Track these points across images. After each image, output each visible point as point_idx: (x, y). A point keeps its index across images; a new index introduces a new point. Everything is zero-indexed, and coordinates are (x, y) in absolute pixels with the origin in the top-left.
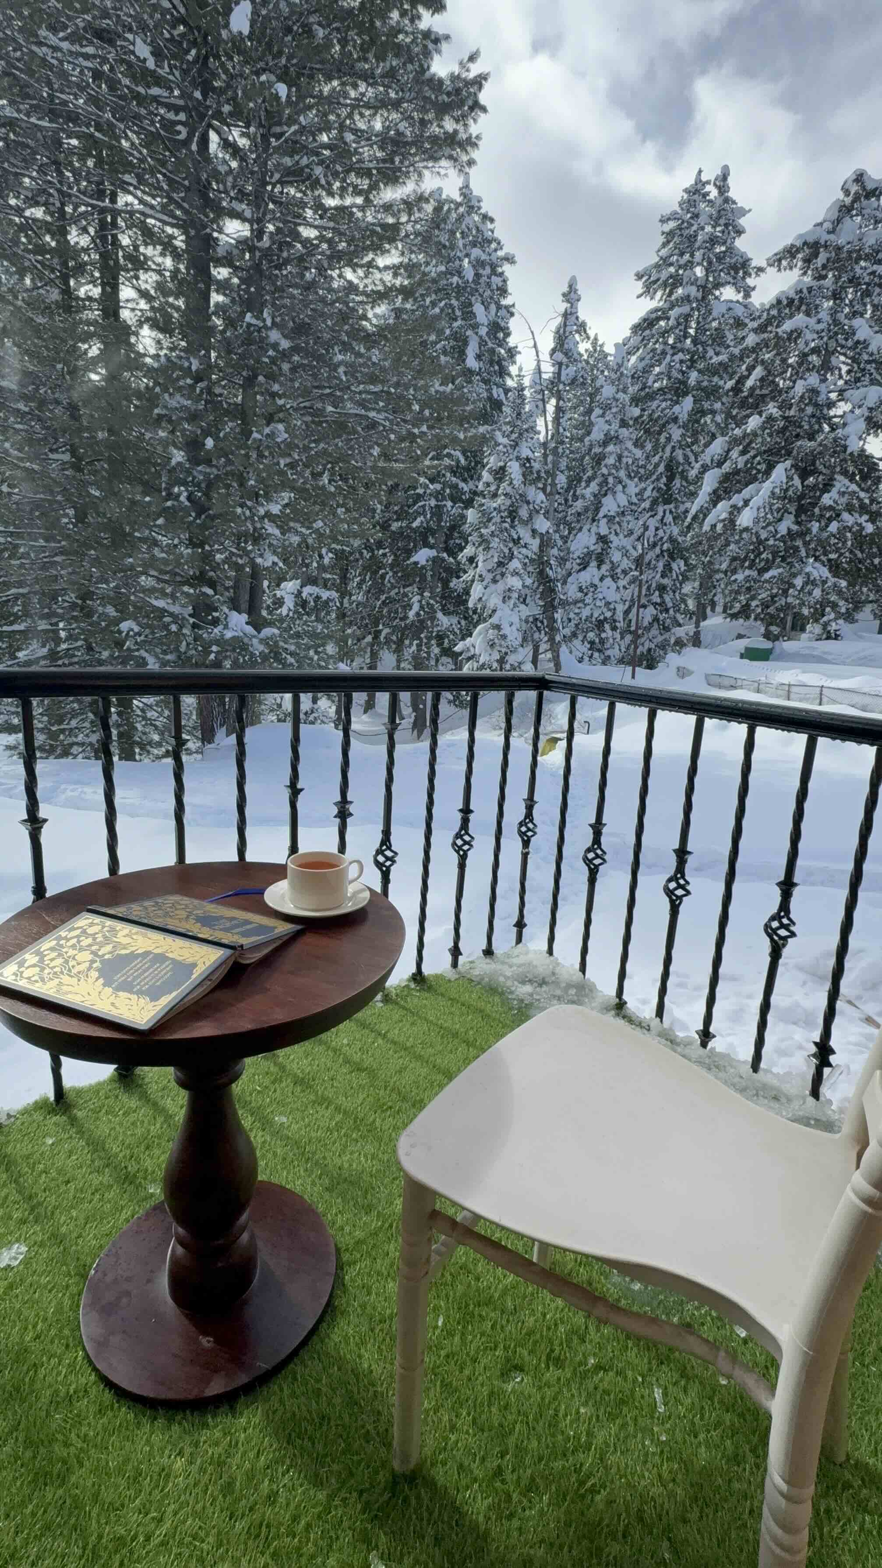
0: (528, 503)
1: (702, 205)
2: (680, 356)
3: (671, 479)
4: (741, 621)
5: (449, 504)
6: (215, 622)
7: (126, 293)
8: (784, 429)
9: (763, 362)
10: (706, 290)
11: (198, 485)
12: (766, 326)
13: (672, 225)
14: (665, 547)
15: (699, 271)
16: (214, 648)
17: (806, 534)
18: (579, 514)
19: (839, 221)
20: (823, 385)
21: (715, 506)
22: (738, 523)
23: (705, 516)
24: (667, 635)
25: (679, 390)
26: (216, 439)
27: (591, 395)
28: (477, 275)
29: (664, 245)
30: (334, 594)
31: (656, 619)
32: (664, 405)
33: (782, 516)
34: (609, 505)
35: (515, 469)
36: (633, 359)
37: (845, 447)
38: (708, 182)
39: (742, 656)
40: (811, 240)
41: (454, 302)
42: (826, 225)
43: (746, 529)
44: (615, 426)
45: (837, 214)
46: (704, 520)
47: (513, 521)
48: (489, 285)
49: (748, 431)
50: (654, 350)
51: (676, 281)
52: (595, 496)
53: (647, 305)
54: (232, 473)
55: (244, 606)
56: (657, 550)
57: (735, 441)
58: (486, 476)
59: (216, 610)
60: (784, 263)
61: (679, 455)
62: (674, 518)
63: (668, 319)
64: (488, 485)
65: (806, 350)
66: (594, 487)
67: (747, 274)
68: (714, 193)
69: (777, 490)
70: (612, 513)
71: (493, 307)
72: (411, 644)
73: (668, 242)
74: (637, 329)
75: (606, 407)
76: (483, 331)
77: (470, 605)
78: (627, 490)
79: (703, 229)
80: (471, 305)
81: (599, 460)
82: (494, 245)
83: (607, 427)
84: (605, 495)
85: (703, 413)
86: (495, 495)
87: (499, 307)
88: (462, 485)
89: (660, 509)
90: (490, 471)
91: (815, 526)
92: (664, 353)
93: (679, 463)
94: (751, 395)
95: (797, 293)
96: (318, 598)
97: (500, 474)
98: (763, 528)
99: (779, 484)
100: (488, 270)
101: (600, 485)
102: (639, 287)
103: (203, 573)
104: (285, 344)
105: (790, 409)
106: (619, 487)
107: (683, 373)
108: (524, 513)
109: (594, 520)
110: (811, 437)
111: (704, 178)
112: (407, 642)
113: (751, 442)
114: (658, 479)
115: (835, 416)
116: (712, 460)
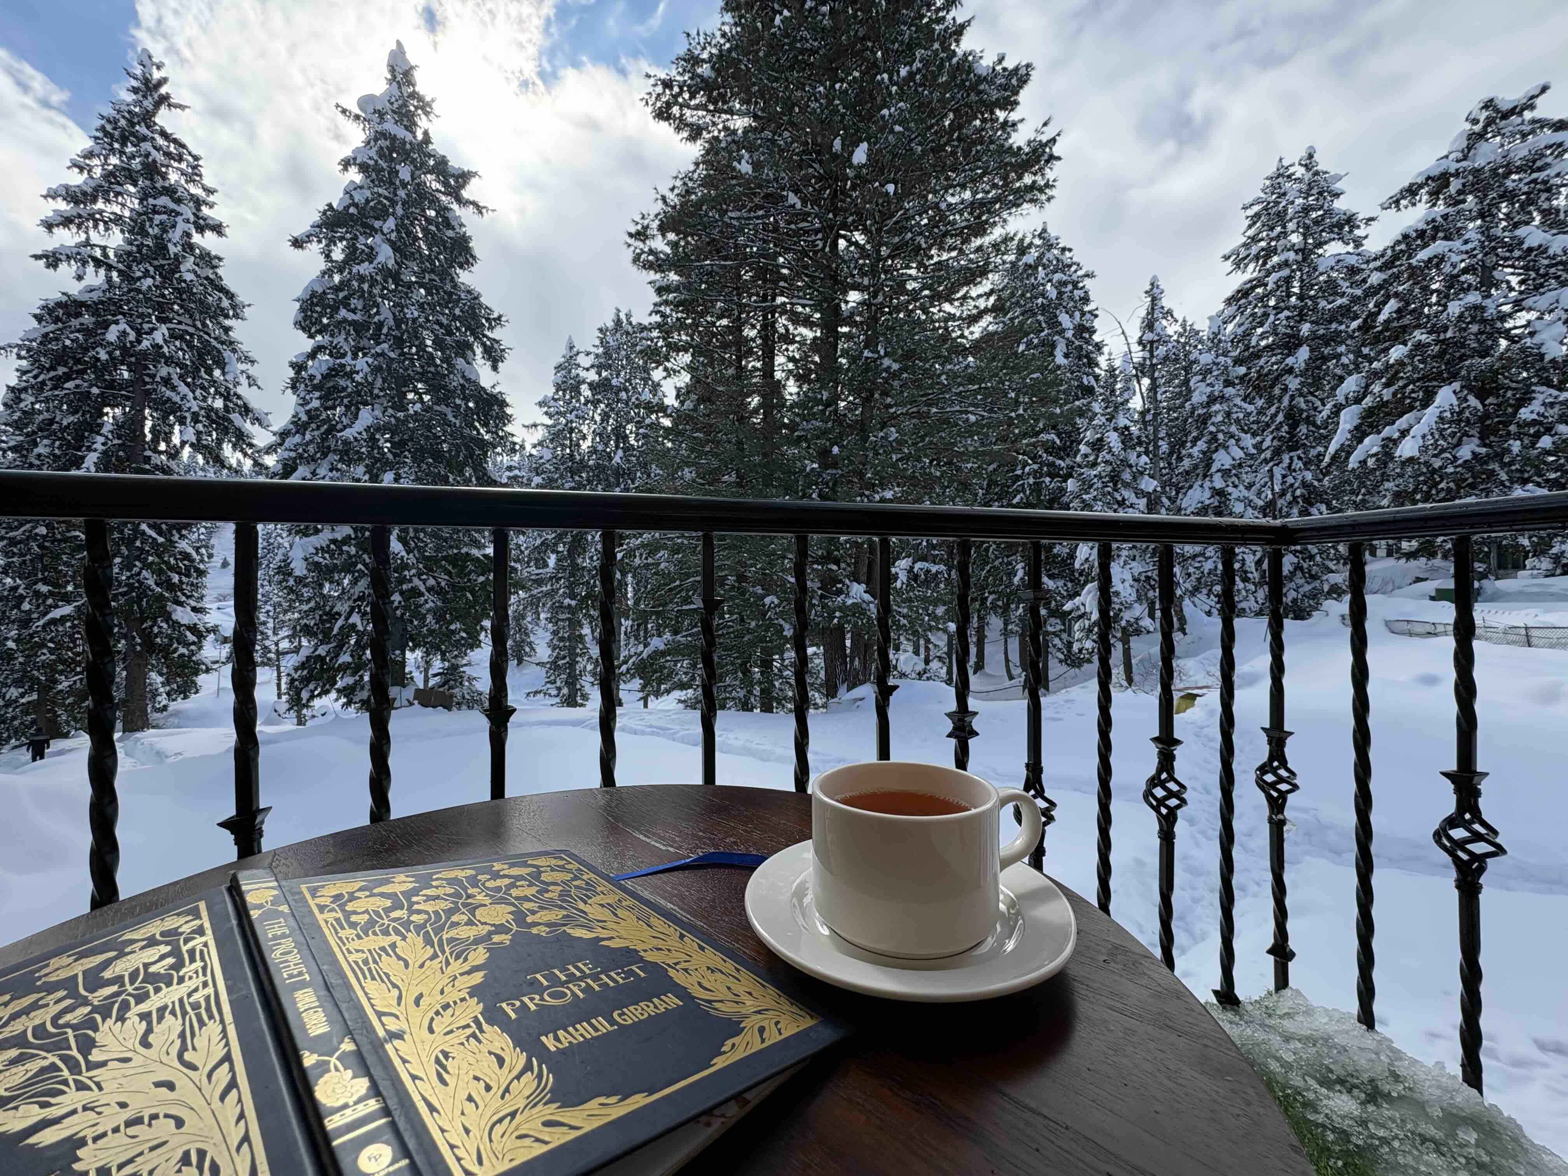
0: (1130, 466)
1: (1288, 185)
2: (1286, 313)
3: (1293, 426)
4: (1423, 560)
5: (1048, 480)
6: (839, 592)
7: (780, 360)
8: (1442, 354)
9: (1396, 295)
10: (1305, 252)
11: (827, 483)
12: (1393, 262)
13: (1256, 208)
14: (1298, 493)
15: (1295, 238)
16: (837, 614)
17: (1502, 455)
18: (1187, 473)
19: (1469, 148)
20: (1489, 301)
21: (1360, 441)
22: (1397, 454)
23: (1349, 454)
24: (1317, 584)
25: (1291, 343)
26: (842, 447)
27: (1185, 369)
28: (1060, 294)
29: (1250, 227)
30: (942, 567)
31: (1298, 568)
32: (1274, 359)
33: (1460, 440)
34: (1222, 460)
35: (1113, 439)
36: (1230, 327)
37: (1542, 356)
38: (1292, 165)
39: (1432, 598)
40: (1436, 172)
41: (1040, 318)
42: (1452, 156)
43: (1411, 460)
44: (1218, 387)
45: (1465, 143)
46: (1347, 458)
47: (1115, 485)
48: (1071, 298)
49: (1392, 361)
50: (1253, 315)
51: (1270, 252)
52: (1204, 453)
53: (1239, 279)
54: (854, 471)
55: (864, 578)
56: (1289, 497)
57: (1376, 375)
58: (1083, 449)
59: (840, 582)
60: (1403, 202)
61: (1301, 402)
62: (1305, 464)
63: (1266, 285)
64: (1086, 456)
65: (1455, 272)
66: (1201, 445)
67: (1354, 227)
68: (1300, 171)
69: (1448, 414)
70: (1227, 467)
71: (1077, 314)
72: (1017, 608)
73: (1254, 223)
74: (1229, 301)
75: (1206, 372)
76: (1069, 334)
77: (1077, 565)
78: (1242, 444)
79: (1293, 203)
80: (1056, 316)
81: (1204, 420)
82: (1073, 268)
83: (1209, 389)
84: (1216, 450)
85: (1325, 359)
86: (1094, 465)
87: (1083, 314)
88: (1058, 462)
89: (1286, 458)
90: (1088, 444)
91: (1516, 446)
92: (1266, 315)
93: (1302, 411)
94: (1386, 329)
95: (1428, 223)
96: (928, 571)
97: (1098, 445)
98: (1435, 456)
99: (1447, 407)
100: (1070, 287)
101: (1209, 442)
102: (1229, 265)
103: (830, 553)
104: (895, 366)
105: (1445, 332)
106: (1233, 441)
107: (1292, 328)
108: (1127, 476)
109: (1205, 476)
110: (1484, 353)
111: (1285, 163)
112: (1013, 606)
113: (1397, 372)
114: (1278, 429)
115: (1515, 328)
116: (1347, 398)
